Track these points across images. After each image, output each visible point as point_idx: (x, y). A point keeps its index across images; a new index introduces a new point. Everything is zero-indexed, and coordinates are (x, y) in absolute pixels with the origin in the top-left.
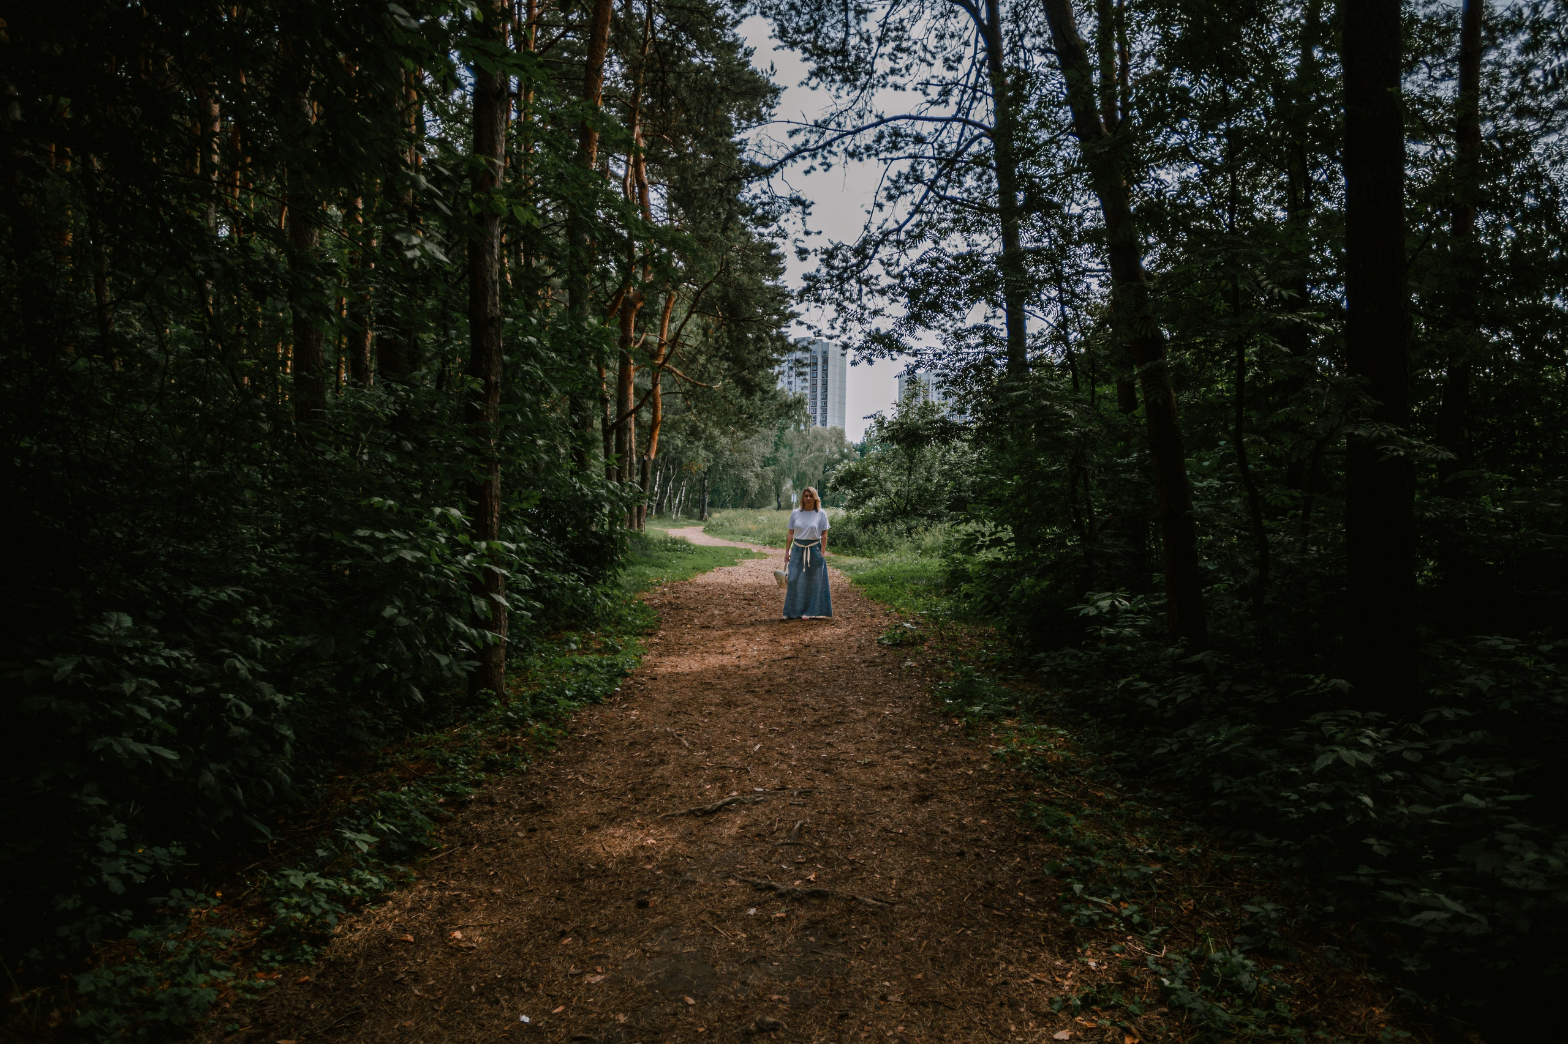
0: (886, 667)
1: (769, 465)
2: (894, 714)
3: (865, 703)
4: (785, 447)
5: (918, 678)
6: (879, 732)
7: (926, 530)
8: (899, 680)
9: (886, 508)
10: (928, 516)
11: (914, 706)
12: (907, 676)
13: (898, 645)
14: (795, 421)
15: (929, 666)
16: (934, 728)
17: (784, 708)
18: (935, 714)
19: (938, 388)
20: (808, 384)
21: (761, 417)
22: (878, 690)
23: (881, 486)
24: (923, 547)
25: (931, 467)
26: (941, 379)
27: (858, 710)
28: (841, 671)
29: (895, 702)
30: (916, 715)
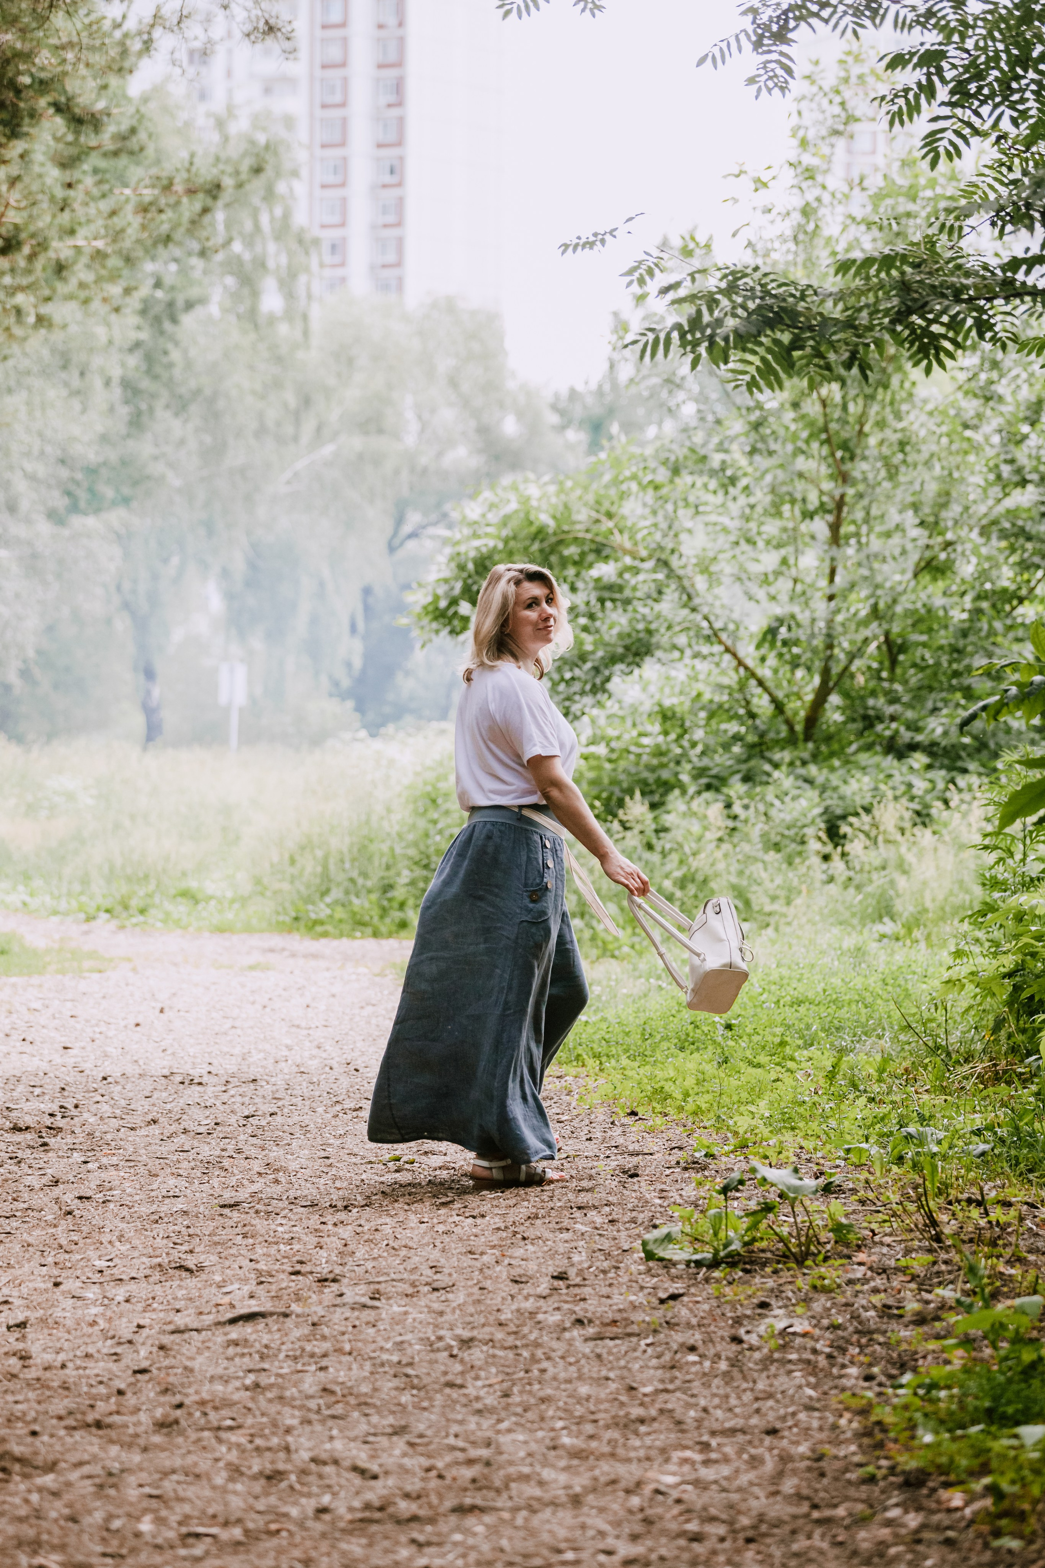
0: (678, 1338)
1: (96, 505)
2: (699, 1484)
3: (578, 1454)
4: (180, 406)
5: (810, 1367)
6: (634, 1538)
7: (922, 817)
8: (727, 1377)
9: (715, 712)
10: (931, 749)
11: (785, 1459)
12: (767, 1362)
13: (733, 1261)
14: (235, 267)
15: (865, 1332)
16: (862, 1521)
17: (236, 1472)
18: (871, 1479)
19: (897, 118)
20: (299, 68)
21: (61, 249)
22: (636, 1412)
23: (689, 599)
24: (905, 907)
25: (944, 500)
26: (911, 76)
27: (547, 1474)
28: (477, 1355)
29: (705, 1447)
30: (789, 1485)
